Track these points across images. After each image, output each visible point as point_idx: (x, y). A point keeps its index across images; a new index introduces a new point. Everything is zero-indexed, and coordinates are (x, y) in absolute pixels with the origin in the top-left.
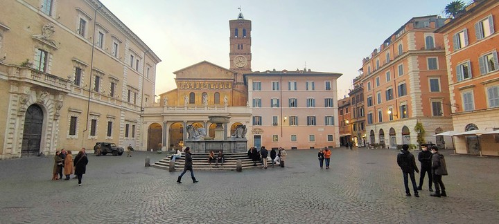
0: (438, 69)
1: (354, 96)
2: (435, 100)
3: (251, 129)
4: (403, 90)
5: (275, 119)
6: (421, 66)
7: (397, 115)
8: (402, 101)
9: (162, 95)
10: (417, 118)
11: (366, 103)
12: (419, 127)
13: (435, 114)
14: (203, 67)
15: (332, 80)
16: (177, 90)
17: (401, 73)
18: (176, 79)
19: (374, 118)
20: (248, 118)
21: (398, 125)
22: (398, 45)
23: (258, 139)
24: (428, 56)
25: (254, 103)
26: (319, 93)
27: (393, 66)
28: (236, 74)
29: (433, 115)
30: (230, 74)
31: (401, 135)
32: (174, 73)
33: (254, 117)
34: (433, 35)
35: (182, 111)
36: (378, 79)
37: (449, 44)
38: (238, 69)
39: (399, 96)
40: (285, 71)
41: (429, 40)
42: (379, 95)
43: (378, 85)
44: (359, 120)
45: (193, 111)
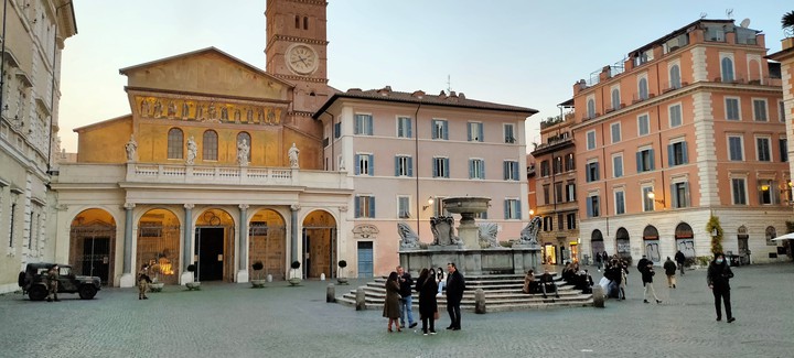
0: (741, 119)
1: (549, 157)
2: (737, 177)
3: (351, 226)
4: (679, 153)
5: (404, 202)
6: (716, 112)
7: (663, 202)
8: (678, 174)
9: (82, 131)
10: (712, 207)
11: (580, 173)
12: (714, 225)
13: (737, 202)
14: (205, 62)
15: (516, 121)
16: (129, 118)
17: (676, 120)
18: (127, 89)
19: (602, 205)
20: (344, 199)
21: (665, 221)
22: (670, 65)
23: (367, 251)
24: (726, 94)
25: (356, 164)
26: (492, 150)
27: (658, 108)
28: (292, 89)
29: (733, 203)
30: (277, 87)
31: (672, 239)
32: (123, 72)
33: (357, 199)
34: (732, 57)
35: (179, 179)
36: (616, 128)
37: (790, 81)
38: (297, 78)
39: (670, 164)
40: (421, 93)
41: (727, 63)
42: (617, 161)
43: (616, 138)
44: (560, 209)
45: (210, 180)
